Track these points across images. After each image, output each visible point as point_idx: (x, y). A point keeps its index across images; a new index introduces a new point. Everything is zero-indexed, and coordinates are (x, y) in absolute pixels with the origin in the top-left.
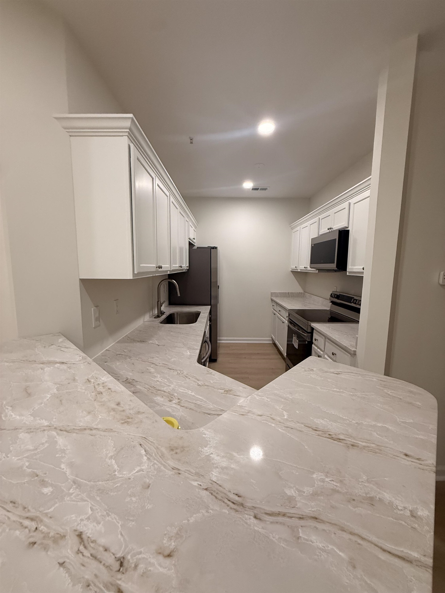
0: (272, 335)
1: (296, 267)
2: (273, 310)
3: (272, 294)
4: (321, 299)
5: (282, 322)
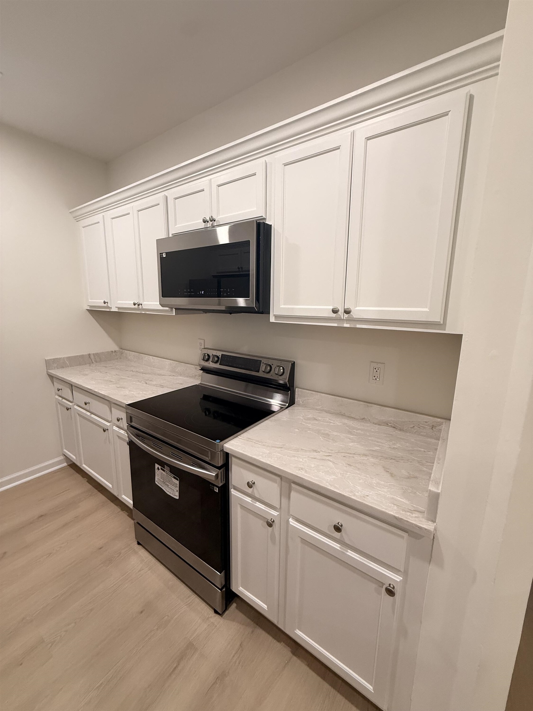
0: (65, 450)
1: (105, 303)
2: (60, 399)
3: (49, 363)
4: (168, 362)
5: (102, 430)
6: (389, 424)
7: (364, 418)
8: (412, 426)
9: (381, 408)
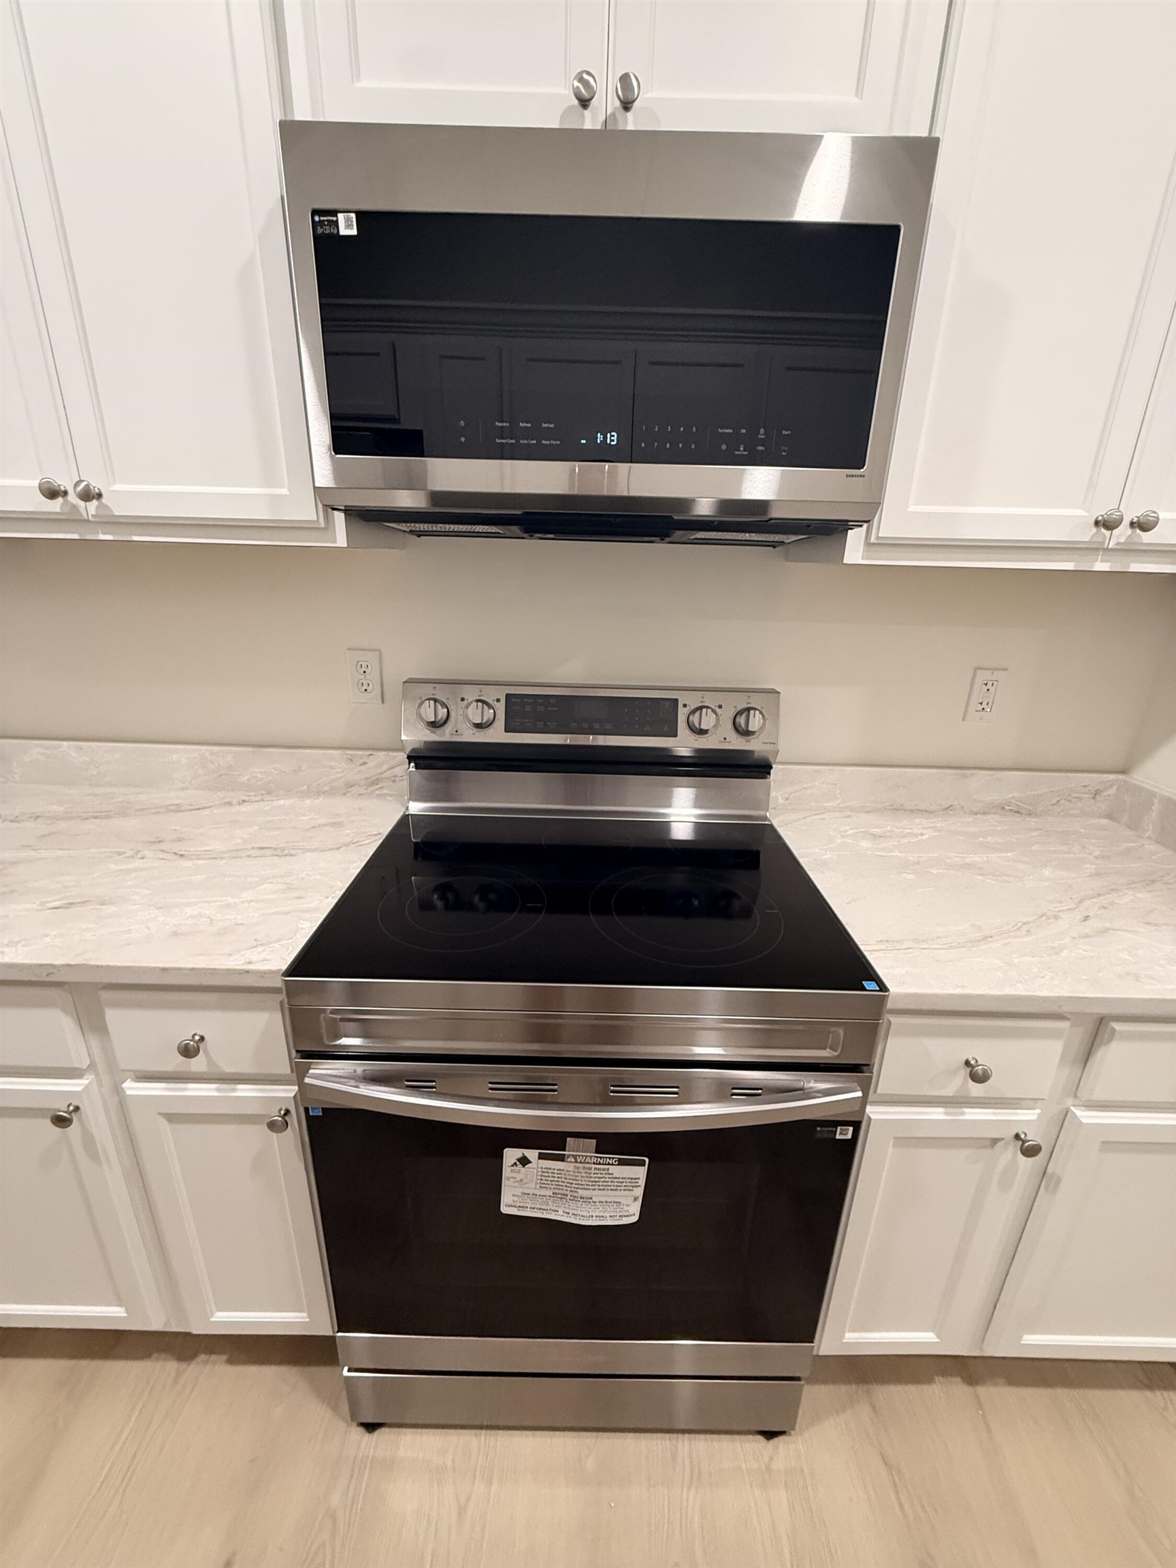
6: (1008, 808)
7: (949, 807)
8: (1054, 801)
9: (994, 774)
